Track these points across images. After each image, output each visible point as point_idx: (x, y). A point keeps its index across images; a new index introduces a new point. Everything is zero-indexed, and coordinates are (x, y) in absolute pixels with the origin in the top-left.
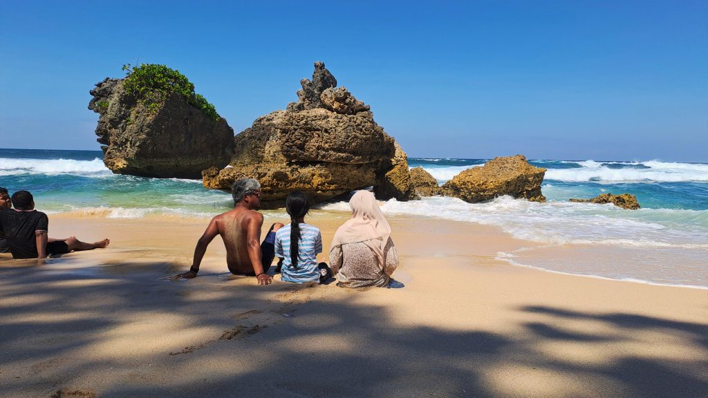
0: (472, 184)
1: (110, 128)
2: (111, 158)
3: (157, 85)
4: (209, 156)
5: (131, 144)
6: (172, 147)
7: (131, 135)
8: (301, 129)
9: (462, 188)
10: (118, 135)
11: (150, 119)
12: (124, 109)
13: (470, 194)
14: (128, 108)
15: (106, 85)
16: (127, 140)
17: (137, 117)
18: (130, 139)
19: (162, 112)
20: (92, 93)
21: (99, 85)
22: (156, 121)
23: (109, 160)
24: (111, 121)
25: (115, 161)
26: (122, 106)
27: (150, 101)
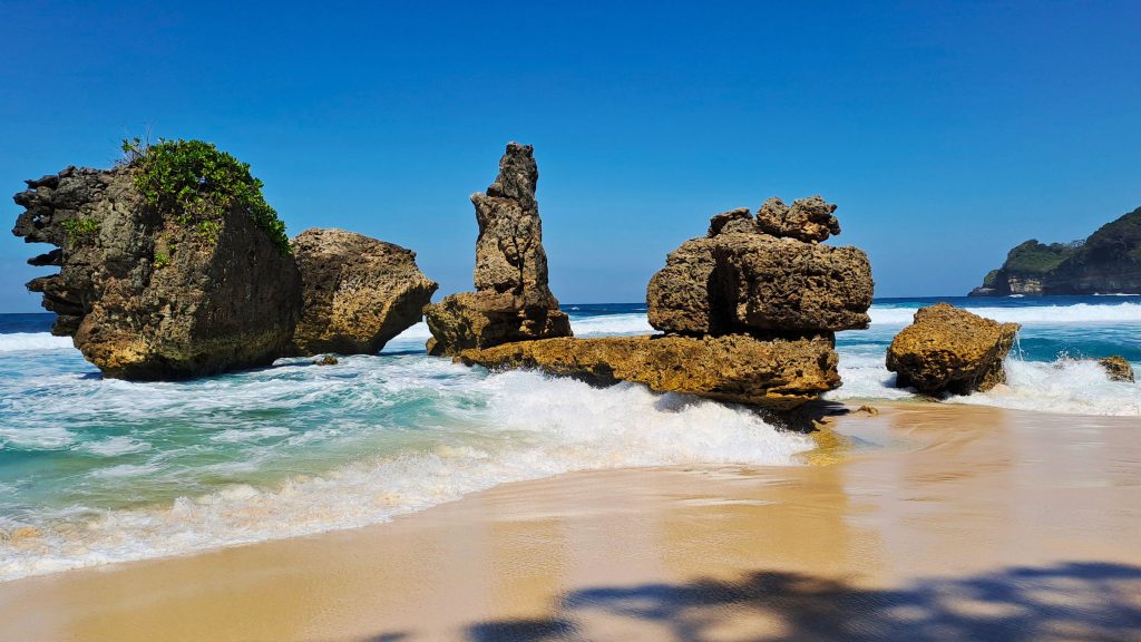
0: (950, 354)
1: (105, 277)
2: (98, 342)
3: (209, 186)
4: (276, 326)
5: (172, 309)
6: (235, 312)
7: (172, 291)
8: (795, 272)
9: (928, 362)
10: (128, 293)
11: (205, 255)
12: (142, 235)
13: (943, 370)
14: (149, 232)
15: (73, 184)
16: (163, 302)
17: (172, 252)
18: (173, 300)
19: (224, 241)
20: (19, 200)
21: (51, 183)
22: (219, 258)
23: (99, 346)
24: (110, 261)
25: (113, 348)
26: (138, 229)
27: (196, 220)
